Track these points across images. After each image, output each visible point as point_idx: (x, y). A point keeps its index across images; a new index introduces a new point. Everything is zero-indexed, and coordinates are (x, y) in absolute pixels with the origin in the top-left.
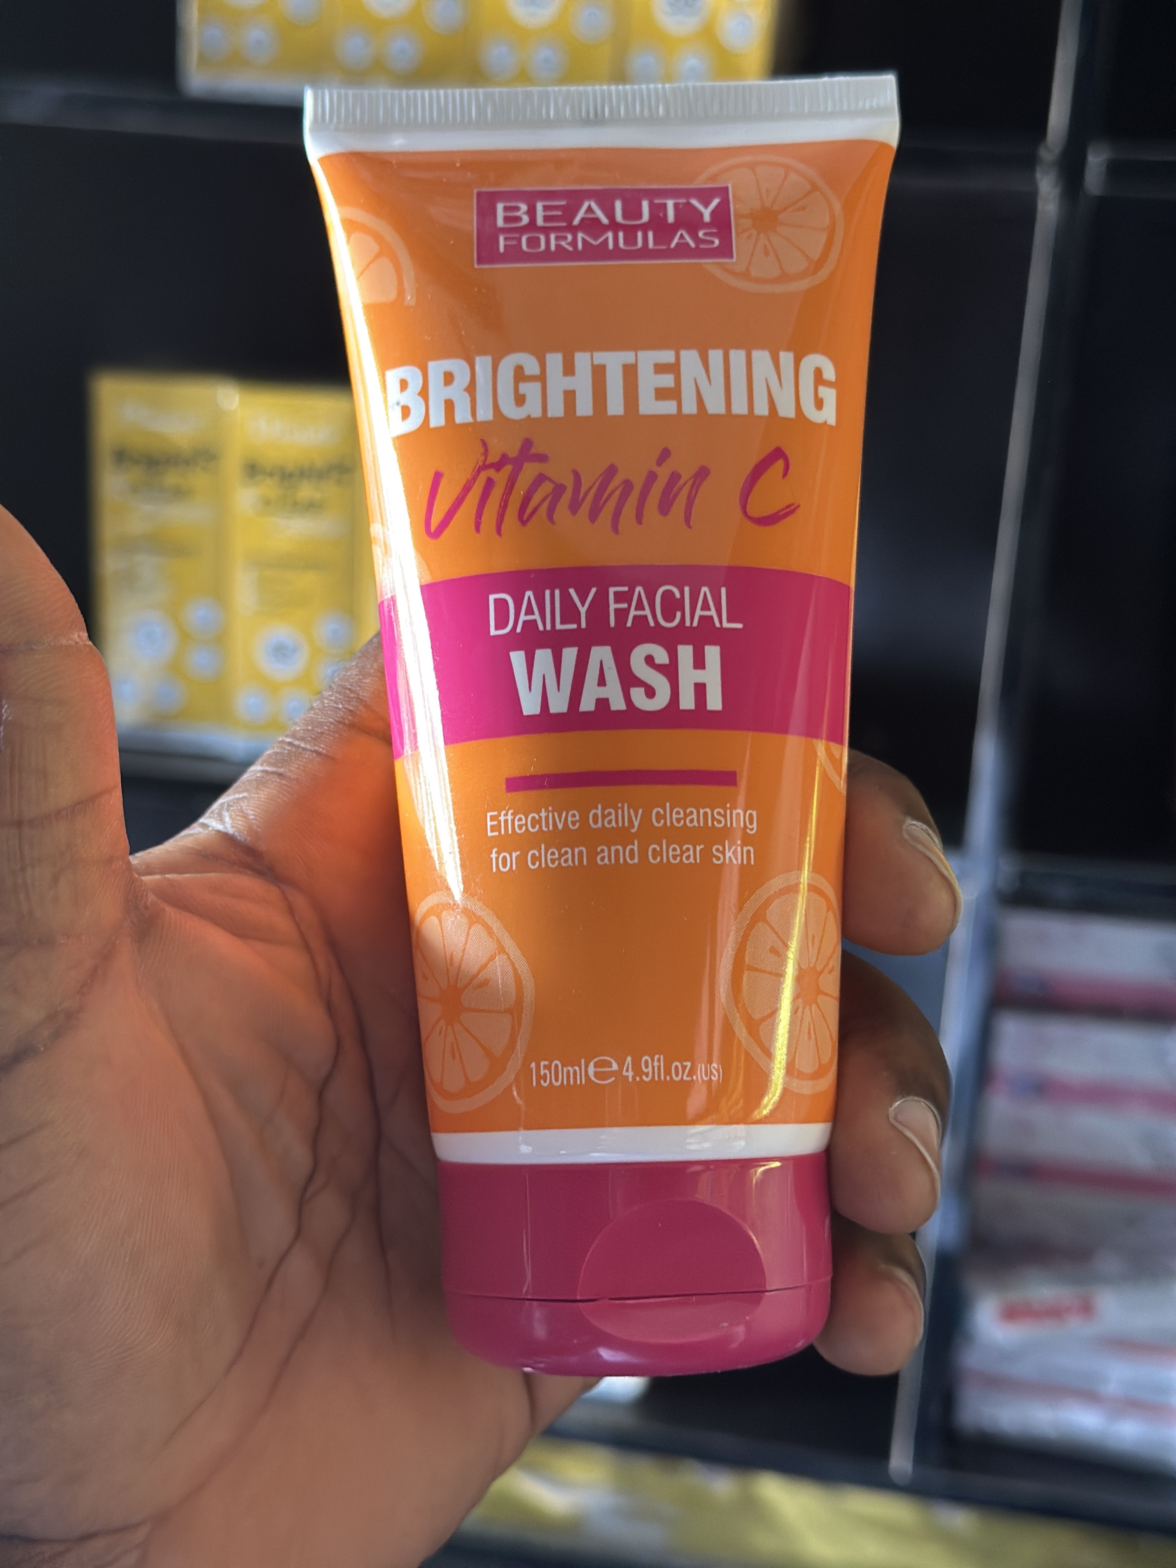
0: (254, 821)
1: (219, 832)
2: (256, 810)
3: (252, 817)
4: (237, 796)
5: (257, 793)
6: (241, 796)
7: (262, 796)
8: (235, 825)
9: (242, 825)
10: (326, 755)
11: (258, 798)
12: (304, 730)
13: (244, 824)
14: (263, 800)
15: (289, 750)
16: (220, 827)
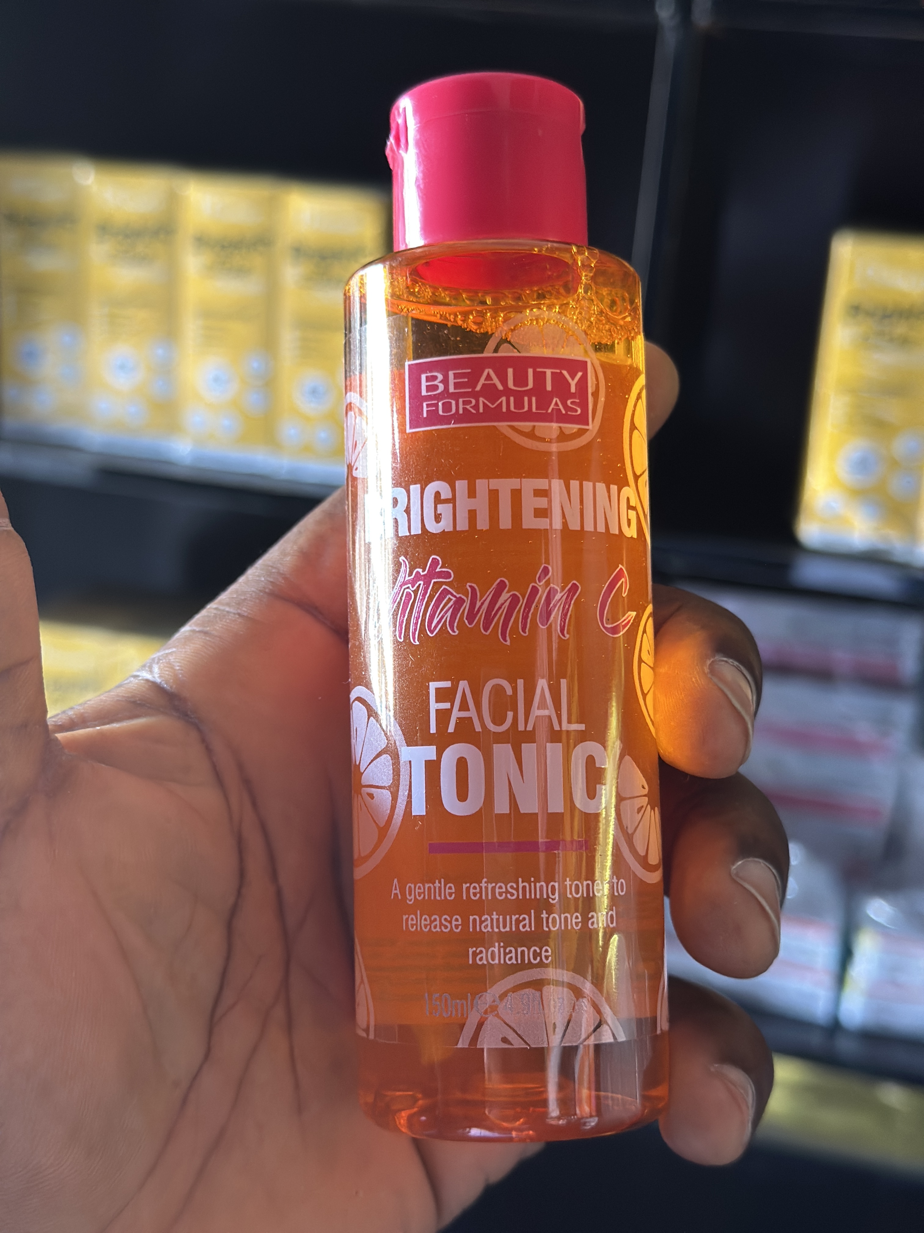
0: (180, 671)
1: (147, 681)
2: (182, 661)
3: (178, 668)
4: (167, 651)
5: (185, 648)
6: (170, 651)
7: (189, 650)
8: (162, 675)
9: (168, 675)
10: (247, 617)
11: (185, 652)
12: (229, 598)
13: (170, 674)
14: (188, 653)
15: (215, 614)
16: (149, 677)
